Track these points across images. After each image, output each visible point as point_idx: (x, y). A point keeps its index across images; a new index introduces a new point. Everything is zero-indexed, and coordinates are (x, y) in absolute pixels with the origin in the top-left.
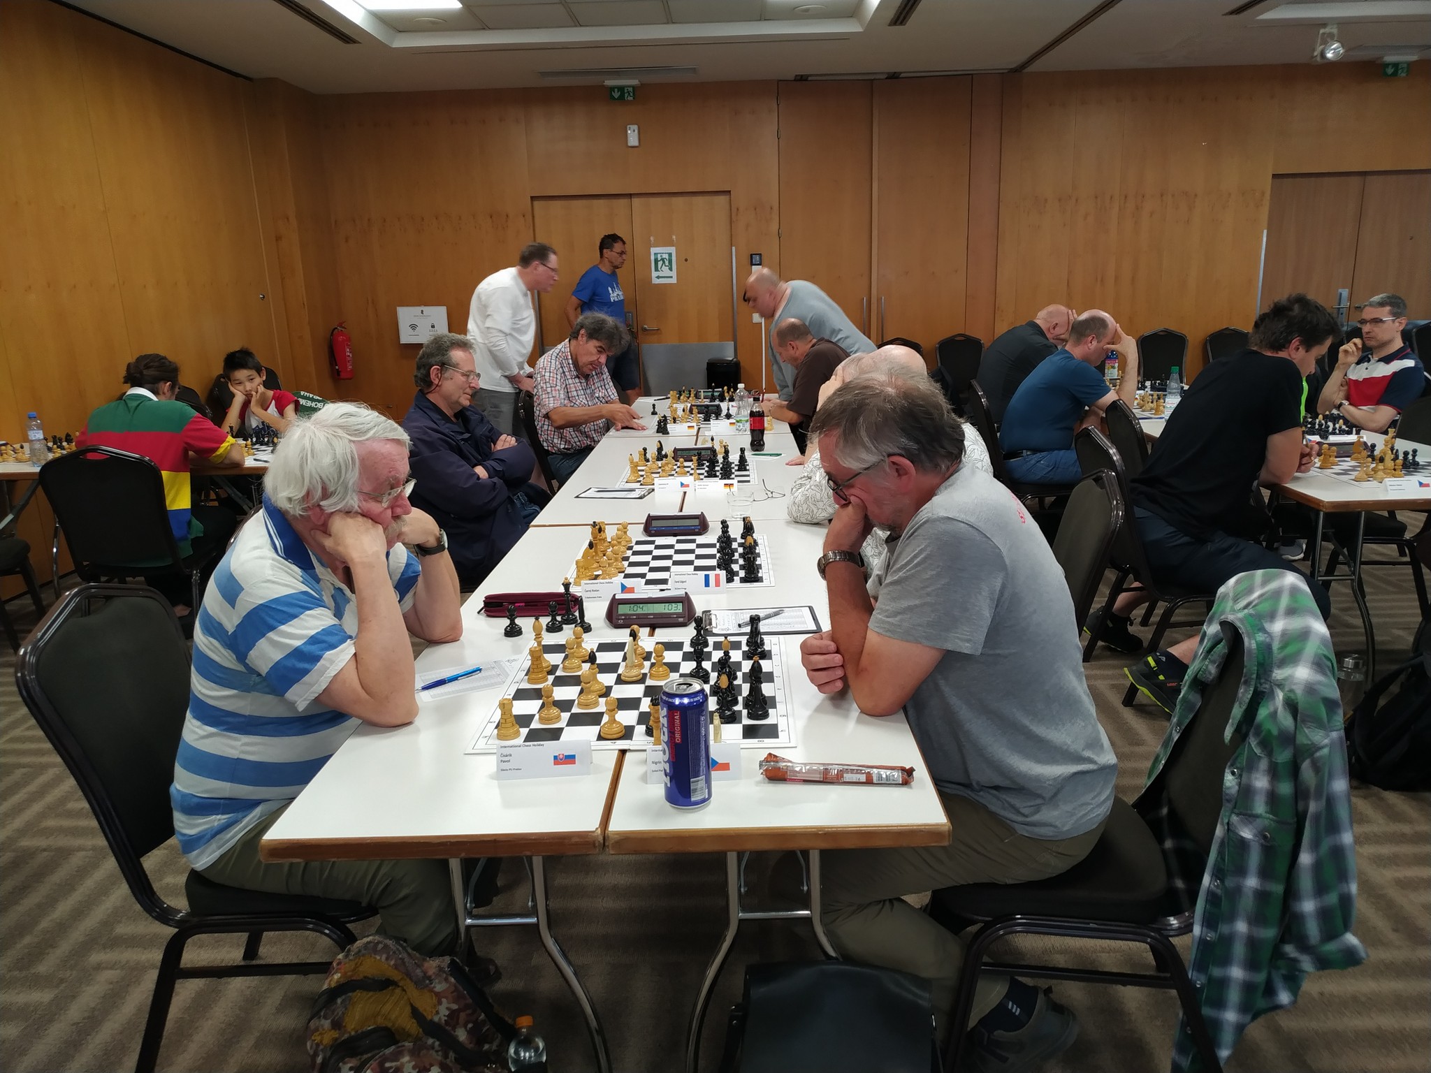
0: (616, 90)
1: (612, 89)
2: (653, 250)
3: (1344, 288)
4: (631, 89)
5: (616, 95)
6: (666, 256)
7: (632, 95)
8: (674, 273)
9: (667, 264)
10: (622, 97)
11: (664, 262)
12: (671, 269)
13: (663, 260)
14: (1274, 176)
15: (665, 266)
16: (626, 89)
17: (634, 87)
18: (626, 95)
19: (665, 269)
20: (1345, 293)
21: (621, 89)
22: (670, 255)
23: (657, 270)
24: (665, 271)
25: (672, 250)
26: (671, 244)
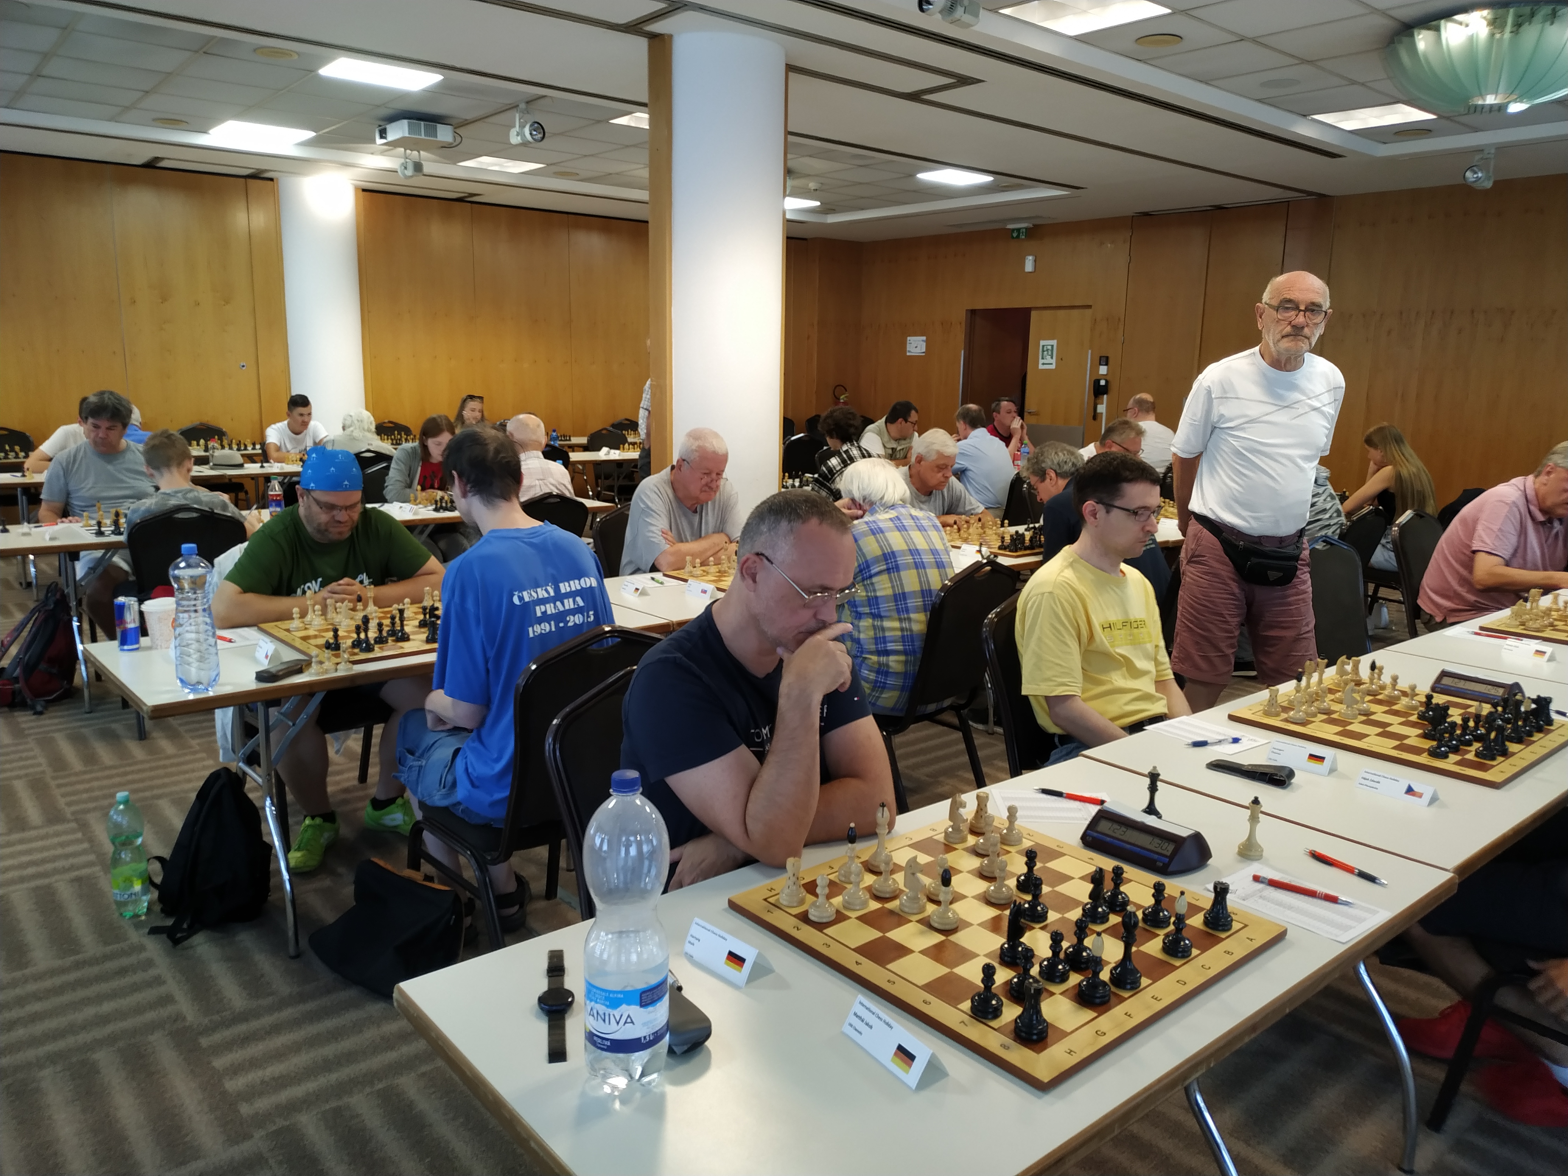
0: (1015, 231)
1: (1013, 230)
2: (1042, 343)
4: (1022, 230)
5: (1015, 235)
6: (1049, 347)
7: (1025, 234)
8: (1054, 361)
9: (1050, 353)
10: (1018, 236)
11: (1048, 352)
12: (1052, 358)
13: (1047, 350)
15: (1049, 355)
17: (1026, 229)
18: (1021, 234)
19: (1049, 357)
21: (1018, 230)
22: (1052, 346)
23: (1043, 358)
24: (1048, 359)
25: (1054, 342)
26: (1053, 339)
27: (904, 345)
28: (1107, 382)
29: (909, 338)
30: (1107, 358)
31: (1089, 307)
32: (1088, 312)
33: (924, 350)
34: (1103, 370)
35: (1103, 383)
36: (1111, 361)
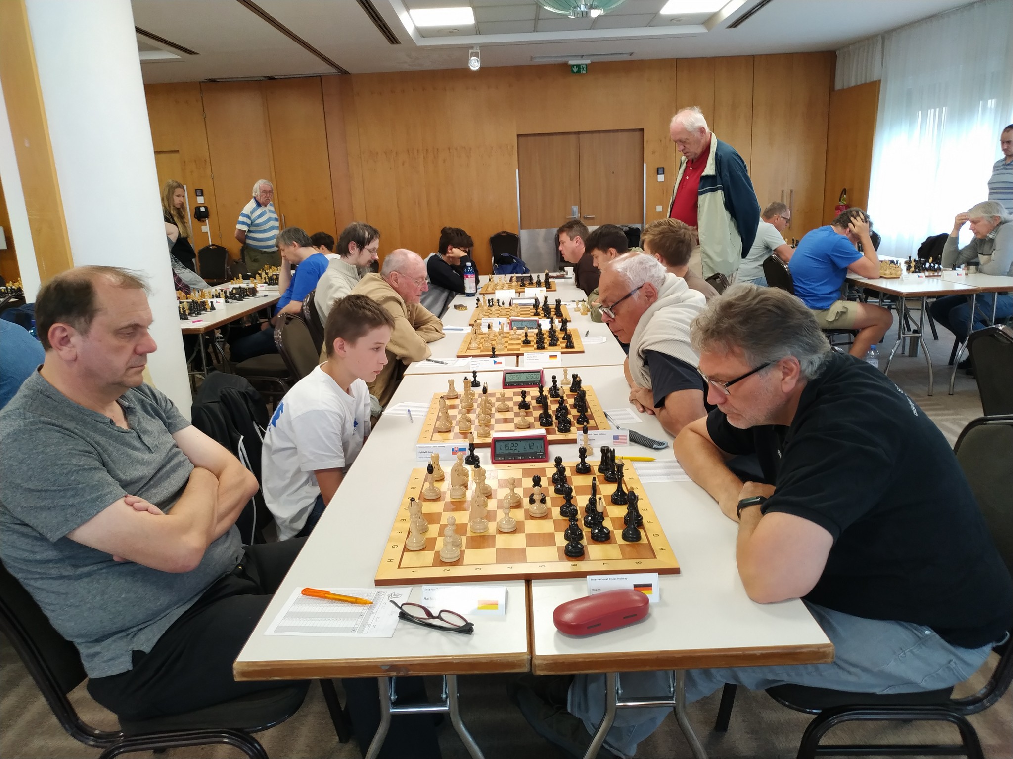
3: (576, 205)
14: (518, 136)
20: (576, 208)
28: (206, 208)
30: (202, 190)
31: (177, 151)
32: (176, 156)
34: (201, 200)
35: (203, 209)
36: (205, 192)
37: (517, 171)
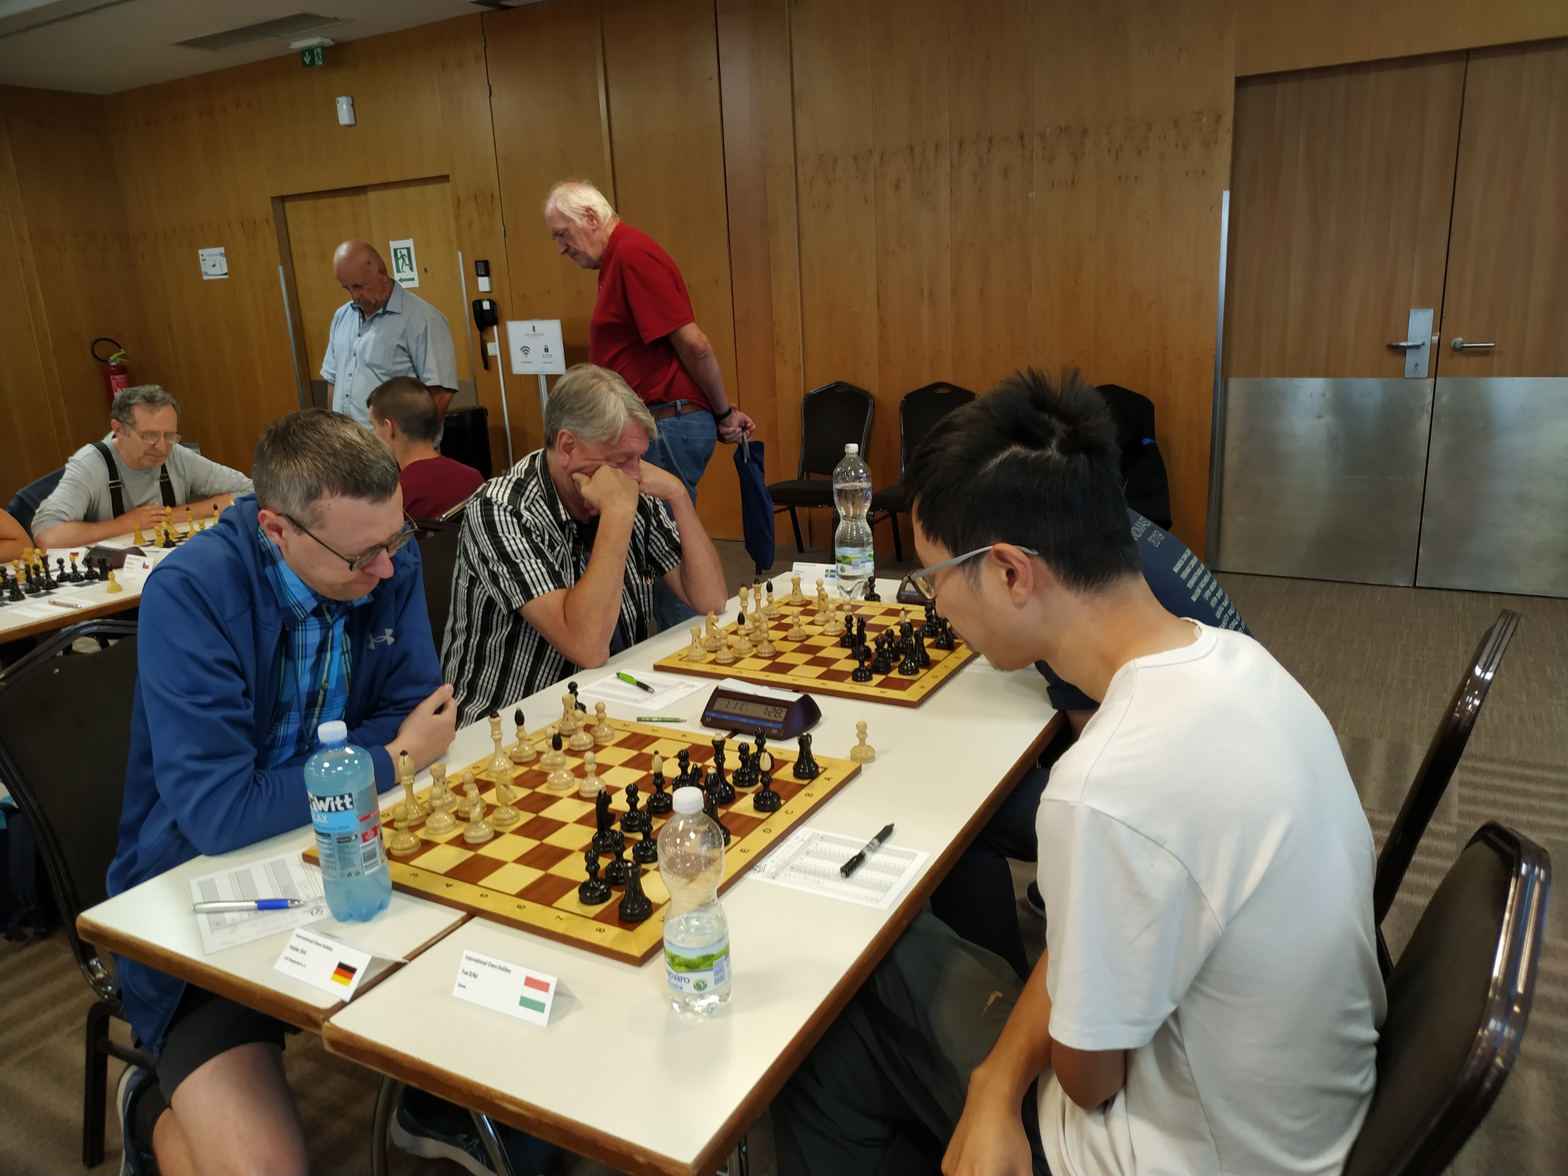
0: (307, 53)
1: (303, 52)
2: (393, 245)
3: (1423, 304)
4: (319, 51)
5: (307, 60)
6: (405, 252)
7: (321, 57)
8: (415, 274)
9: (407, 262)
10: (312, 61)
11: (404, 260)
12: (411, 269)
13: (402, 256)
14: (1241, 82)
15: (406, 265)
16: (315, 50)
17: (324, 47)
18: (316, 58)
19: (406, 268)
21: (310, 51)
22: (408, 249)
23: (398, 271)
24: (407, 273)
25: (409, 243)
26: (407, 238)
27: (195, 263)
28: (492, 303)
29: (201, 252)
30: (486, 262)
31: (445, 178)
32: (447, 186)
33: (225, 270)
34: (484, 284)
35: (486, 305)
36: (493, 268)
37: (1226, 196)
